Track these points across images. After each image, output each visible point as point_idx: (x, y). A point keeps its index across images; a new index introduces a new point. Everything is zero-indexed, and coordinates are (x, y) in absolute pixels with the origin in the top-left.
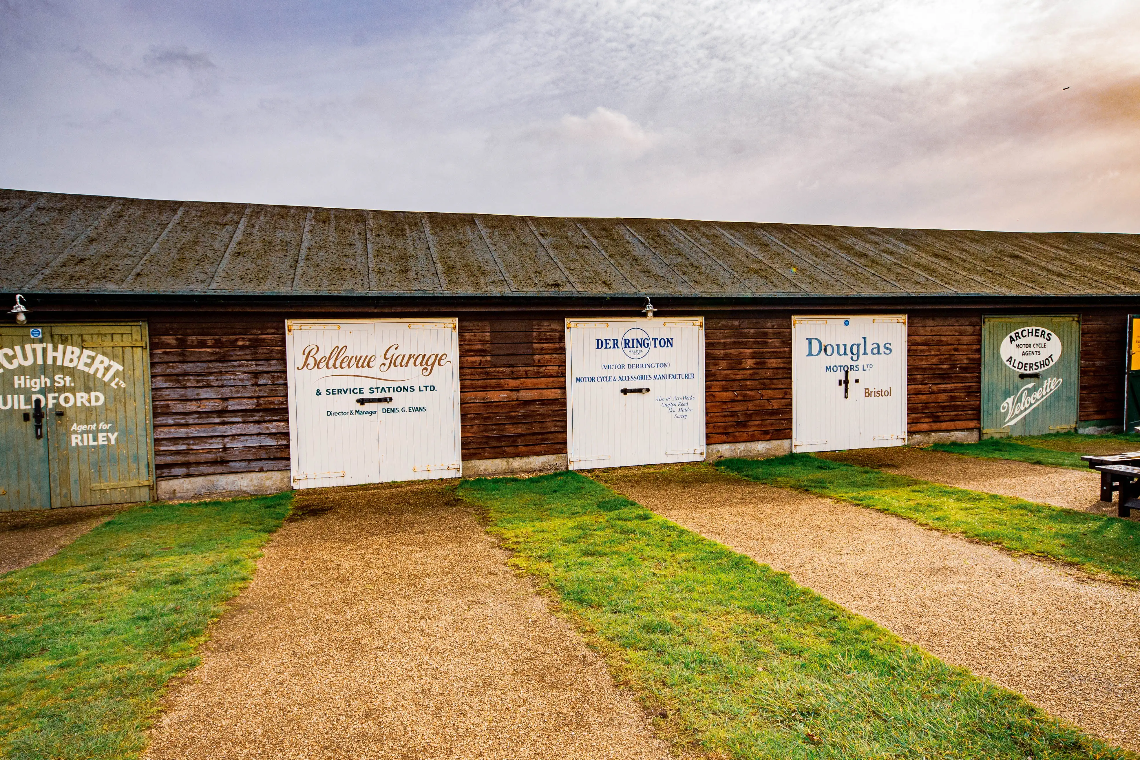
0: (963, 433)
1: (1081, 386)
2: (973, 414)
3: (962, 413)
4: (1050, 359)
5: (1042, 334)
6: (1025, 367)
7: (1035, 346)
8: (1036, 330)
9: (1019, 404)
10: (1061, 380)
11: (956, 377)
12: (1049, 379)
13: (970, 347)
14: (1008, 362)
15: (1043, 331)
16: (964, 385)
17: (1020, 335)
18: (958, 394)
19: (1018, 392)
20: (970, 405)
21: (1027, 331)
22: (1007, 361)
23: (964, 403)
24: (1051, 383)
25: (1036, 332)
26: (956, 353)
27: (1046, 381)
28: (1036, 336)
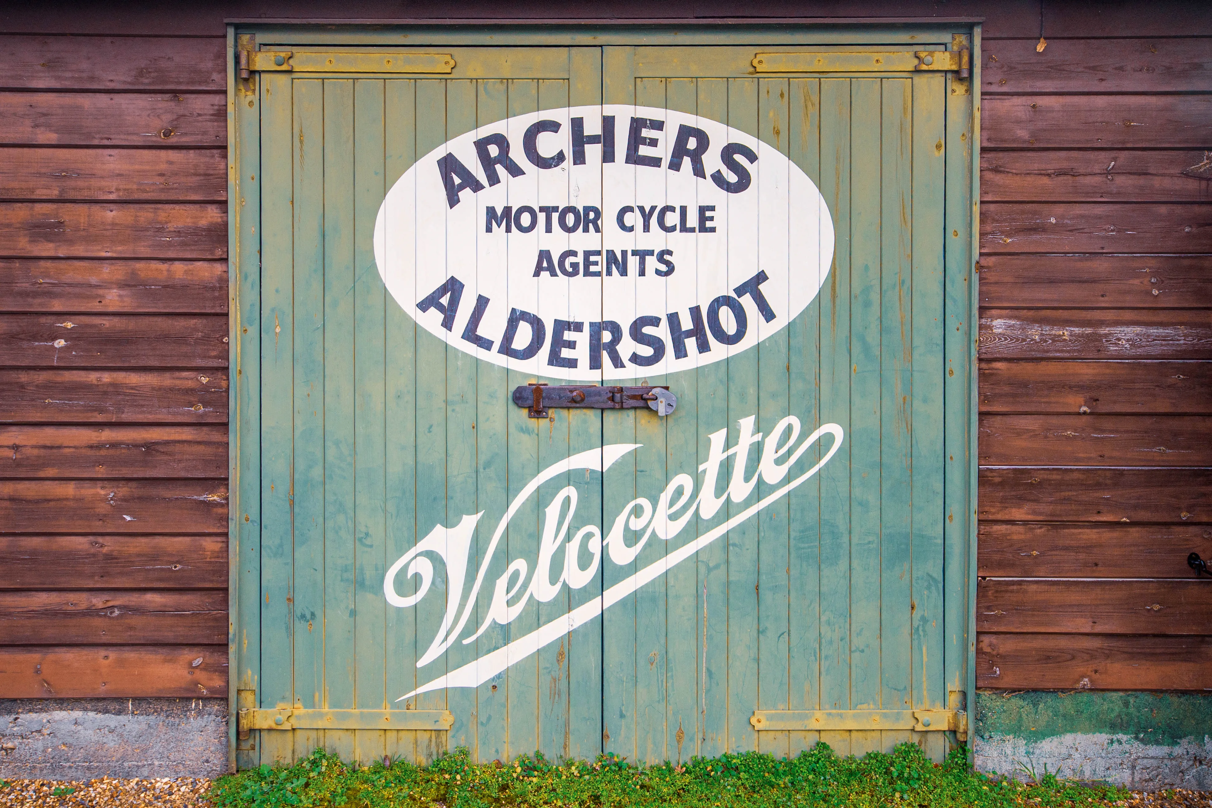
0: (112, 720)
1: (983, 478)
2: (178, 613)
3: (98, 601)
4: (747, 302)
5: (680, 151)
6: (558, 343)
7: (633, 219)
8: (637, 124)
9: (520, 565)
10: (837, 431)
11: (48, 388)
12: (747, 424)
13: (145, 214)
14: (435, 316)
15: (685, 132)
16: (107, 435)
17: (517, 154)
18: (69, 490)
19: (509, 494)
20: (154, 557)
21: (566, 131)
22: (423, 306)
23: (110, 545)
24: (757, 451)
25: (635, 140)
26: (46, 249)
27: (718, 438)
28: (633, 158)
